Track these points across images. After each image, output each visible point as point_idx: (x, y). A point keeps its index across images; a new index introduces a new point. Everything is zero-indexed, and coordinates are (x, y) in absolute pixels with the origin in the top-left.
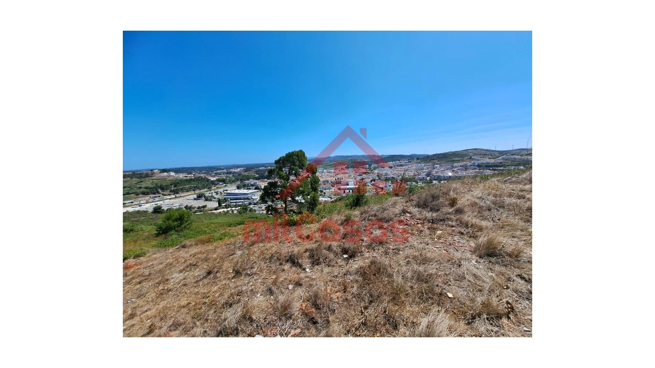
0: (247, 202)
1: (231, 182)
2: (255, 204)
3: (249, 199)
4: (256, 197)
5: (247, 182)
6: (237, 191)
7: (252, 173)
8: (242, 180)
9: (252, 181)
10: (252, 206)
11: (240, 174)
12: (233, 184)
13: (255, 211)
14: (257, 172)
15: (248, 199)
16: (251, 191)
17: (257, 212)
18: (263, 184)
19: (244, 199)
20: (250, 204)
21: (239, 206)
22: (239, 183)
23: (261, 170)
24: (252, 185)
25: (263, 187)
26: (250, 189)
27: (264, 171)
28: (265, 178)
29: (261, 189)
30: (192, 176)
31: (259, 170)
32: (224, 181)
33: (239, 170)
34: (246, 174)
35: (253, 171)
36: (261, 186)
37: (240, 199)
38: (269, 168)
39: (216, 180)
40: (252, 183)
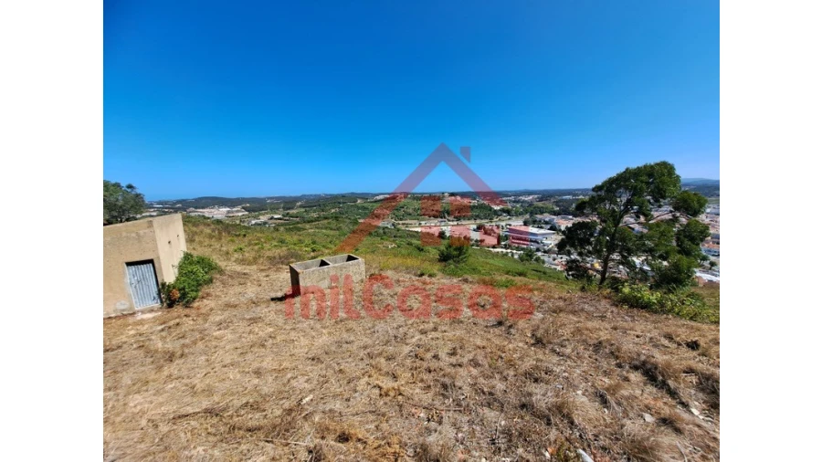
0: (533, 247)
1: (518, 214)
2: (545, 252)
3: (538, 243)
4: (549, 242)
5: (539, 217)
6: (523, 228)
7: (549, 204)
8: (532, 214)
9: (547, 217)
10: (539, 254)
11: (531, 204)
12: (520, 217)
13: (544, 262)
14: (557, 203)
15: (536, 242)
16: (542, 231)
17: (546, 265)
18: (565, 223)
19: (531, 241)
20: (538, 250)
21: (523, 249)
22: (527, 216)
23: (566, 200)
24: (546, 223)
25: (563, 228)
26: (541, 228)
27: (570, 202)
28: (569, 214)
29: (560, 230)
30: (474, 202)
31: (561, 201)
32: (508, 212)
33: (531, 197)
34: (540, 204)
35: (552, 200)
36: (559, 226)
37: (525, 240)
38: (581, 197)
39: (500, 210)
40: (547, 219)
